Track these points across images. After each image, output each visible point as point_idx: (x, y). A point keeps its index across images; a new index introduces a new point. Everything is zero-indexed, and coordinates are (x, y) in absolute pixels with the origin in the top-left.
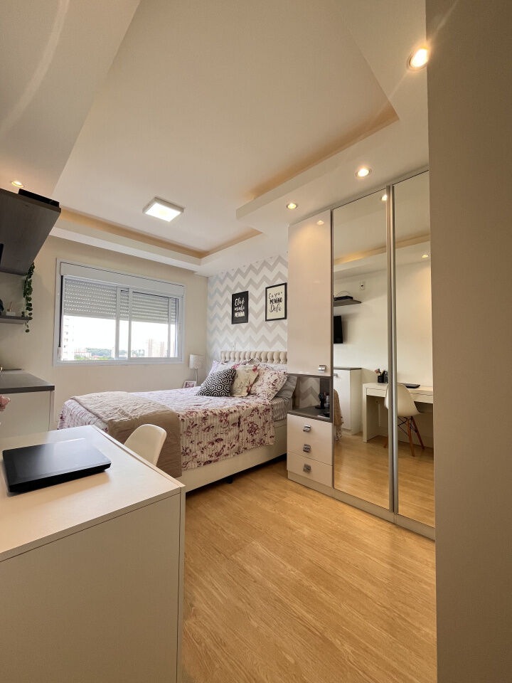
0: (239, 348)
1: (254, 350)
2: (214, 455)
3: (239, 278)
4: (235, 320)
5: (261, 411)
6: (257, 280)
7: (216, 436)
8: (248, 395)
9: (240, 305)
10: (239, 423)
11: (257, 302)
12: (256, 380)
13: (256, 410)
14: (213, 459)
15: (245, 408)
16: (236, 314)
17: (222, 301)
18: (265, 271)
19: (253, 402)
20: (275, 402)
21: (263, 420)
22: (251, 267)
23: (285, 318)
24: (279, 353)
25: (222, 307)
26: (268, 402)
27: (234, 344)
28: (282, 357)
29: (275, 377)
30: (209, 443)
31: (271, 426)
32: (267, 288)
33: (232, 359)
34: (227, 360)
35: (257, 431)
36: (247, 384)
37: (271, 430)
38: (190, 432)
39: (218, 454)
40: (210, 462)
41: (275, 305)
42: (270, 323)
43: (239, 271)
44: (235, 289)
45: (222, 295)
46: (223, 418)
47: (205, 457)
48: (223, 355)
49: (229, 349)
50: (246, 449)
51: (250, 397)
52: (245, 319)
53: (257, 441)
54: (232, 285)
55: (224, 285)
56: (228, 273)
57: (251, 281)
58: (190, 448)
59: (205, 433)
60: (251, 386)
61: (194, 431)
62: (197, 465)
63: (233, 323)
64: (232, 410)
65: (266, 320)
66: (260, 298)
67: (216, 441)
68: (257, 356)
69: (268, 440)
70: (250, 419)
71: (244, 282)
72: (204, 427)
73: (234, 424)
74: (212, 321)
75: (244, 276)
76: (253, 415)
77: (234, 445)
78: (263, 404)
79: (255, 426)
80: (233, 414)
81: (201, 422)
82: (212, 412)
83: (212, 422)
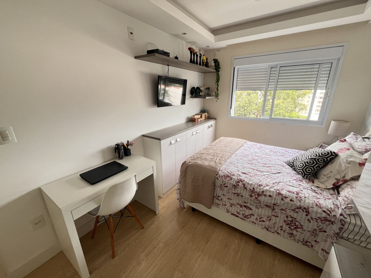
2: (241, 214)
5: (314, 216)
7: (245, 203)
8: (333, 189)
14: (240, 216)
15: (287, 200)
21: (314, 226)
26: (339, 211)
30: (238, 204)
35: (300, 230)
38: (222, 189)
39: (246, 217)
40: (237, 216)
47: (233, 211)
50: (278, 233)
53: (299, 238)
58: (222, 198)
59: (235, 196)
60: (345, 181)
61: (225, 189)
62: (226, 210)
67: (245, 206)
69: (318, 250)
70: (291, 213)
72: (234, 191)
73: (267, 206)
76: (297, 212)
77: (264, 221)
78: (324, 211)
79: (297, 223)
80: (266, 198)
81: (232, 187)
82: (244, 185)
83: (242, 192)
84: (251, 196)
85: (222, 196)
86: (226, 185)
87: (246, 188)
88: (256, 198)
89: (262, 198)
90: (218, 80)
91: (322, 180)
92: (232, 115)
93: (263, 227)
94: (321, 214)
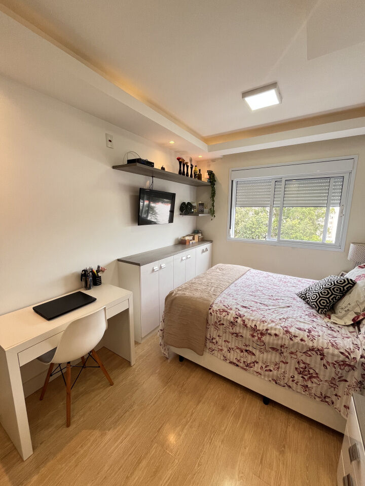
2: (242, 361)
5: (330, 359)
7: (246, 346)
10: (281, 352)
14: (241, 365)
15: (297, 340)
21: (331, 373)
30: (238, 348)
35: (316, 380)
38: (217, 327)
39: (248, 365)
46: (256, 334)
47: (232, 358)
50: (290, 387)
53: (315, 392)
58: (217, 340)
59: (233, 337)
61: (221, 328)
67: (246, 350)
70: (302, 357)
72: (232, 331)
73: (274, 349)
76: (310, 356)
77: (271, 371)
78: (342, 353)
79: (311, 371)
80: (272, 338)
81: (228, 324)
82: (244, 321)
83: (241, 331)
84: (253, 336)
85: (217, 338)
87: (246, 326)
88: (259, 339)
89: (266, 339)
90: (213, 194)
91: (340, 314)
92: (231, 237)
93: (270, 379)
94: (339, 357)
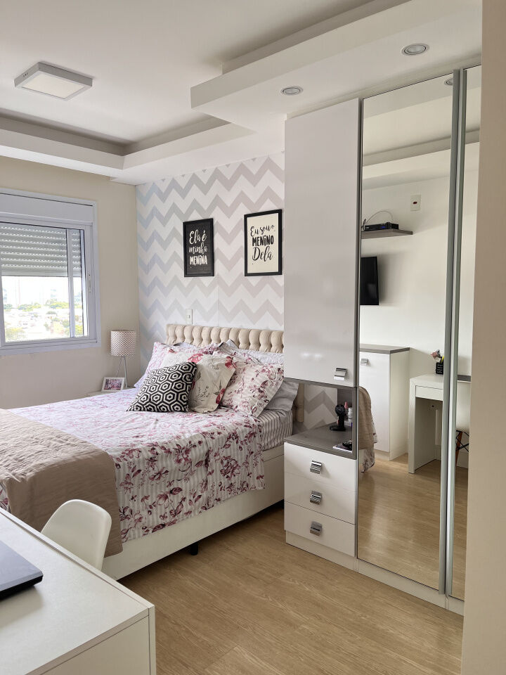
0: (199, 321)
1: (225, 325)
2: (168, 514)
3: (195, 192)
4: (189, 271)
5: (242, 438)
6: (228, 200)
7: (170, 484)
8: (219, 407)
9: (198, 244)
10: (207, 461)
11: (229, 239)
12: (232, 381)
13: (234, 436)
14: (168, 520)
15: (216, 436)
16: (192, 260)
17: (165, 232)
18: (243, 185)
19: (228, 421)
20: (264, 420)
21: (245, 452)
22: (217, 175)
23: (280, 273)
24: (269, 334)
25: (164, 244)
26: (252, 419)
27: (189, 313)
28: (274, 340)
29: (264, 377)
30: (160, 497)
31: (259, 459)
32: (246, 216)
33: (187, 340)
34: (179, 340)
35: (236, 471)
36: (217, 390)
37: (259, 464)
38: (130, 483)
39: (175, 513)
40: (164, 525)
41: (262, 248)
42: (254, 280)
43: (194, 180)
44: (190, 211)
45: (164, 221)
46: (181, 457)
47: (155, 519)
48: (171, 332)
49: (182, 321)
50: (219, 500)
51: (222, 412)
52: (209, 270)
53: (237, 485)
54: (184, 205)
55: (169, 203)
56: (173, 181)
57: (217, 201)
58: (131, 508)
59: (154, 482)
60: (224, 391)
61: (136, 480)
62: (142, 532)
63: (187, 274)
64: (195, 441)
65: (247, 274)
66: (235, 232)
67: (171, 492)
68: (232, 337)
69: (253, 482)
70: (224, 453)
71: (205, 202)
72: (152, 473)
73: (199, 464)
74: (147, 269)
75: (205, 189)
76: (230, 445)
77: (200, 496)
78: (245, 426)
79: (233, 462)
80: (197, 448)
81: (147, 466)
82: (163, 448)
83: (164, 465)
84: (179, 461)
85: (131, 504)
86: (137, 469)
87: (169, 452)
88: (186, 459)
89: (193, 454)
91: (203, 403)
93: (200, 509)
94: (246, 430)
